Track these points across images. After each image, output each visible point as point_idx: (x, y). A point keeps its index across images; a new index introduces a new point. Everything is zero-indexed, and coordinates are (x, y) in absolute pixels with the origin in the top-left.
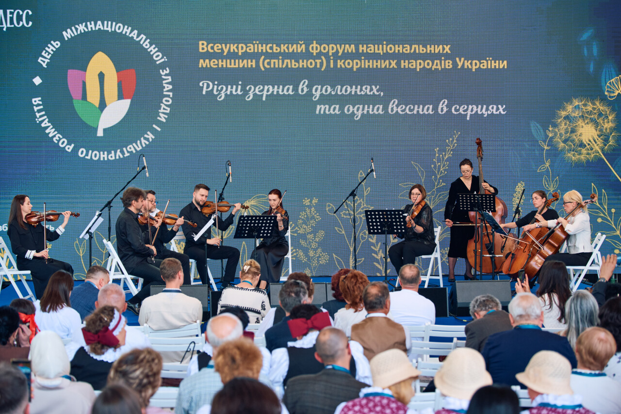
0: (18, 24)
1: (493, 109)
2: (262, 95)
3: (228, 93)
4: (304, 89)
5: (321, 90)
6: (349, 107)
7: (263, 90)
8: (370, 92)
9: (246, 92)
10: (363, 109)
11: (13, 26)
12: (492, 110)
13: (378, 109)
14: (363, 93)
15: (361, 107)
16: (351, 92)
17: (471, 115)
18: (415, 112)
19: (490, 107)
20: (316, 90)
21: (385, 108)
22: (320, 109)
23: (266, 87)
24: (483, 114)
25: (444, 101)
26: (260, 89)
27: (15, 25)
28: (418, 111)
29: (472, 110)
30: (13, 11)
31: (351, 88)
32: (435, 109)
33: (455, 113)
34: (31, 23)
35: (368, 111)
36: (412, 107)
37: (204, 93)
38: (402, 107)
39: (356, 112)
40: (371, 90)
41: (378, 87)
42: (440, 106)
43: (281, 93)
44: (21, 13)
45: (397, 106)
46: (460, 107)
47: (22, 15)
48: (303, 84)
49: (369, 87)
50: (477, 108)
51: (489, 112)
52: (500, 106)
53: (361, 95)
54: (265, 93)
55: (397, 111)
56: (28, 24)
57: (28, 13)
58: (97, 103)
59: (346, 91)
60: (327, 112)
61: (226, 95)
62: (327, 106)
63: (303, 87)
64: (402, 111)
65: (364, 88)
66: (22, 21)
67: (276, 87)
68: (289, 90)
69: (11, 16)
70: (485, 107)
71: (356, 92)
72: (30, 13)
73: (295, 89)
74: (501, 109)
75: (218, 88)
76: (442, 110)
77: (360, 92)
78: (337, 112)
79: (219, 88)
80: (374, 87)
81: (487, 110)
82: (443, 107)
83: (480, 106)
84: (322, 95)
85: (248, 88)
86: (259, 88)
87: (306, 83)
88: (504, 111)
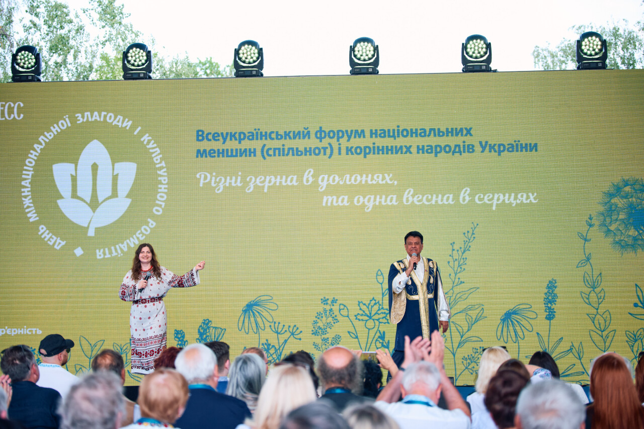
0: (9, 117)
1: (523, 198)
2: (263, 187)
3: (227, 185)
4: (309, 179)
5: (328, 180)
6: (359, 198)
7: (264, 182)
8: (382, 180)
9: (246, 184)
10: (375, 200)
11: (4, 119)
12: (521, 199)
13: (392, 199)
14: (374, 182)
15: (372, 197)
16: (361, 181)
17: (497, 204)
18: (433, 202)
19: (519, 196)
20: (323, 181)
21: (400, 198)
22: (327, 201)
23: (268, 178)
24: (511, 204)
25: (466, 190)
26: (262, 180)
27: (5, 118)
28: (436, 202)
29: (498, 199)
30: (4, 103)
31: (361, 176)
32: (456, 198)
33: (479, 202)
34: (22, 116)
35: (380, 202)
36: (430, 197)
37: (201, 185)
38: (418, 197)
39: (366, 203)
40: (383, 179)
41: (391, 175)
42: (462, 196)
43: (284, 184)
44: (12, 105)
45: (413, 196)
46: (484, 196)
47: (14, 107)
48: (308, 174)
49: (381, 176)
50: (504, 196)
51: (518, 202)
52: (530, 194)
53: (372, 185)
54: (267, 184)
55: (413, 202)
56: (19, 116)
57: (19, 105)
58: (88, 199)
59: (356, 180)
60: (335, 204)
61: (225, 187)
62: (335, 197)
63: (308, 177)
64: (419, 201)
65: (375, 177)
66: (13, 114)
67: (279, 177)
68: (292, 181)
69: (2, 108)
70: (513, 195)
71: (366, 181)
72: (22, 105)
73: (300, 179)
74: (532, 197)
75: (216, 179)
76: (464, 200)
77: (371, 181)
78: (346, 203)
79: (218, 180)
80: (386, 175)
81: (516, 198)
82: (465, 195)
83: (507, 195)
84: (328, 185)
85: (248, 179)
86: (261, 178)
87: (312, 173)
88: (535, 199)
